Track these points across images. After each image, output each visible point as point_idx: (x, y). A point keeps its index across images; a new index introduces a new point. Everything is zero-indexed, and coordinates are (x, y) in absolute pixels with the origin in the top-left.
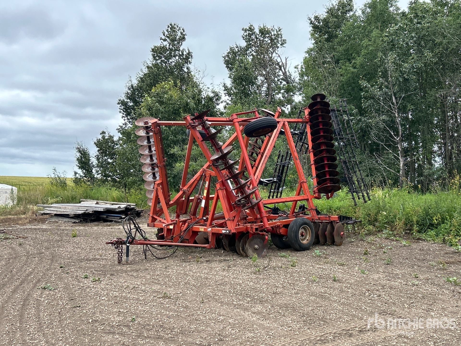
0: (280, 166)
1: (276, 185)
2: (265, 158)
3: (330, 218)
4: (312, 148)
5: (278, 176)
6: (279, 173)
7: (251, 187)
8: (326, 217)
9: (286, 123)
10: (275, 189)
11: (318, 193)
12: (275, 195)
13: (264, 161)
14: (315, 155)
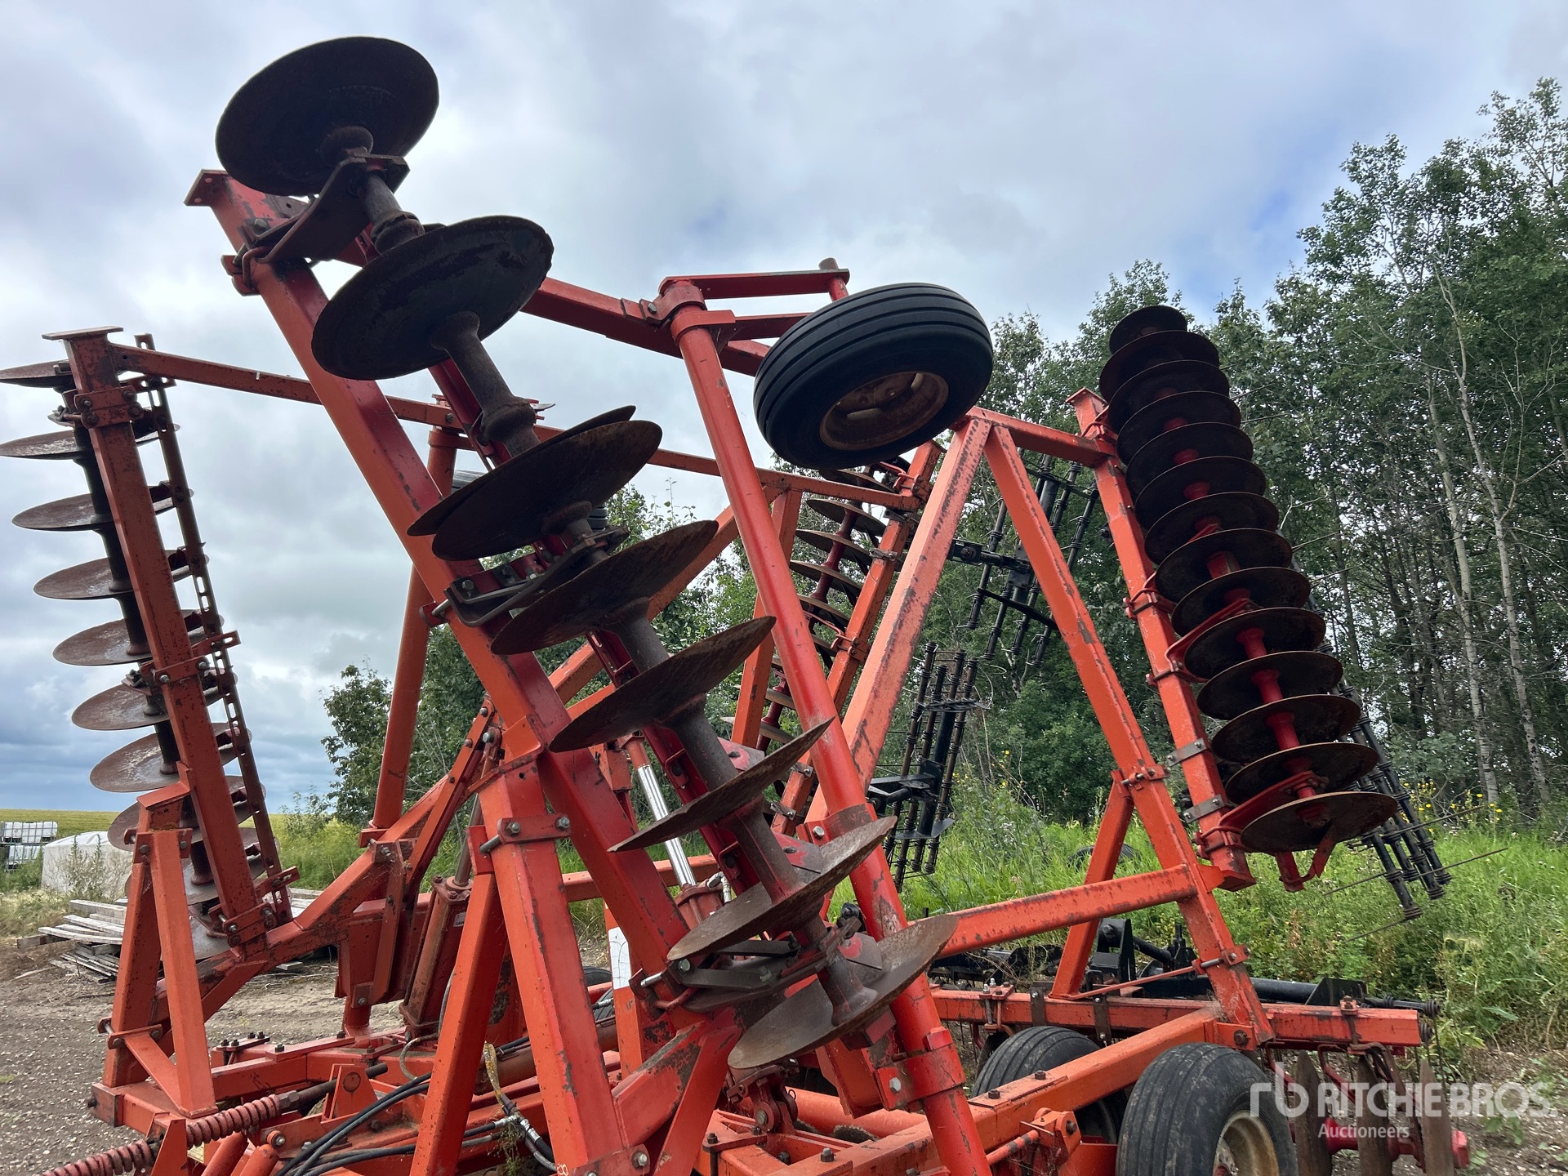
0: (934, 715)
1: (915, 809)
2: (906, 608)
3: (1352, 1028)
4: (1155, 585)
5: (925, 767)
6: (926, 754)
7: (818, 808)
8: (1321, 1017)
9: (1005, 437)
10: (911, 827)
11: (1233, 848)
12: (911, 854)
13: (900, 624)
14: (1175, 624)
